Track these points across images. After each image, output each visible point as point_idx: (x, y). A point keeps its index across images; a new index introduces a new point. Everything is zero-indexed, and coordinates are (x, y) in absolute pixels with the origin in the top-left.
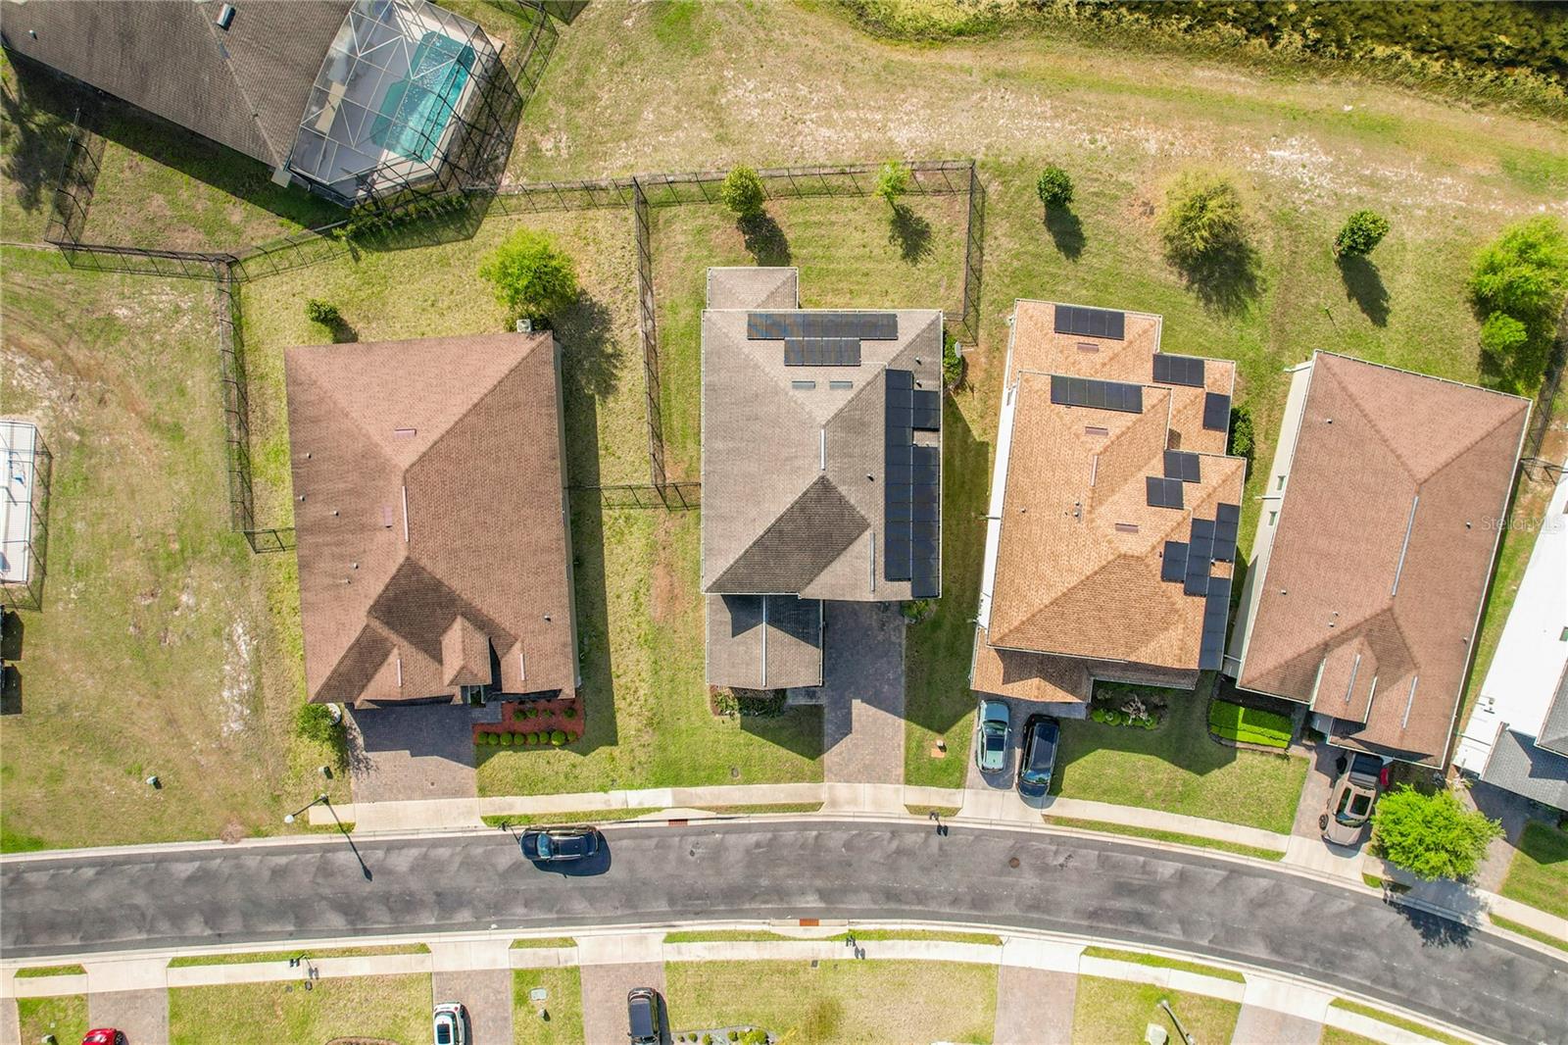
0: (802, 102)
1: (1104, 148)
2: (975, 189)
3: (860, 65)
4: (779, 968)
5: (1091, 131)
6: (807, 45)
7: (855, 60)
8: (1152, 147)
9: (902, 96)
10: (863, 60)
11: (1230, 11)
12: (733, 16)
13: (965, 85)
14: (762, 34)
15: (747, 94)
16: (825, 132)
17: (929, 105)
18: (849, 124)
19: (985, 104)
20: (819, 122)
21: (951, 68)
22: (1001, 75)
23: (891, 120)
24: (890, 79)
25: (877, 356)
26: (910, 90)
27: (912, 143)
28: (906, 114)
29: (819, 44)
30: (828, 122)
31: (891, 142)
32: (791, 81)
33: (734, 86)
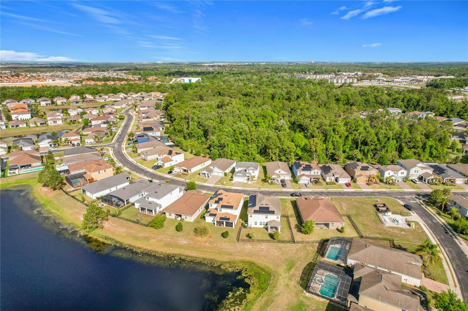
2: (238, 240)
5: (217, 246)
8: (207, 244)
9: (249, 252)
12: (280, 264)
13: (238, 253)
14: (274, 261)
15: (276, 253)
16: (263, 247)
17: (244, 250)
18: (259, 248)
19: (235, 250)
21: (240, 256)
22: (231, 255)
23: (251, 248)
24: (251, 254)
25: (257, 208)
27: (248, 245)
29: (264, 259)
30: (262, 249)
31: (251, 246)
32: (269, 255)
33: (279, 254)
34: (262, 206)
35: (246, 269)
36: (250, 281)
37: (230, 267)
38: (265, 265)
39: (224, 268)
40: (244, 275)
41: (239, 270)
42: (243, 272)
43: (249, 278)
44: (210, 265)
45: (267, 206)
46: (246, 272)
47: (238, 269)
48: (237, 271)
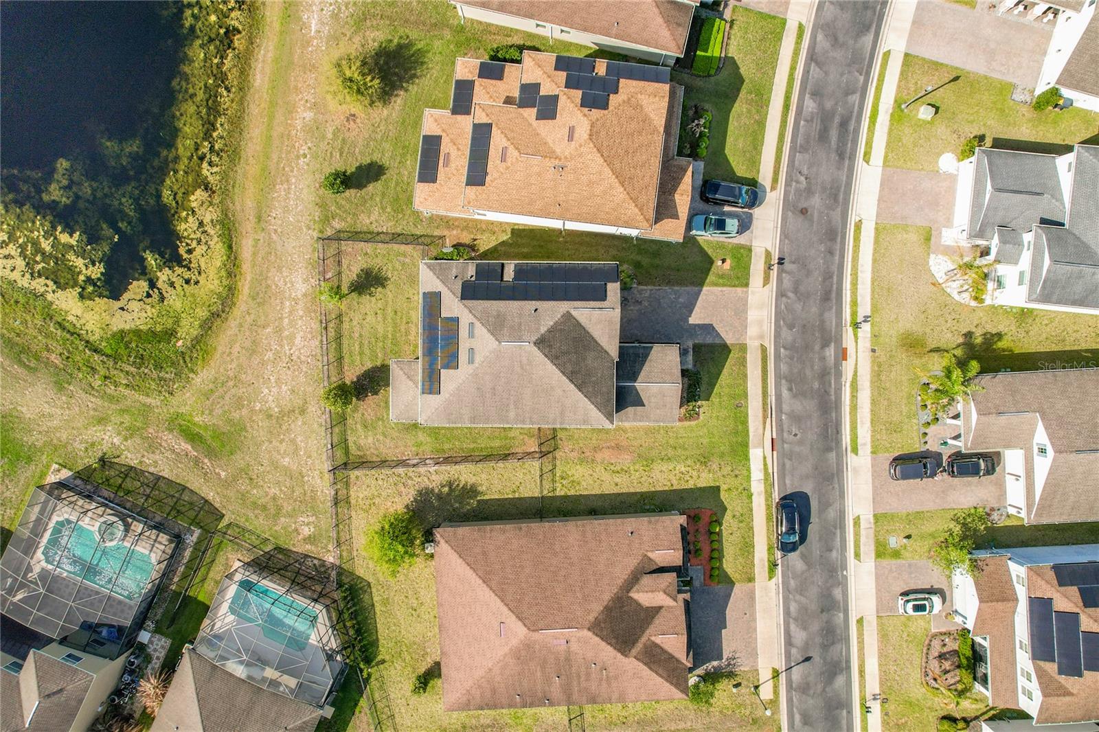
0: (278, 356)
1: (309, 148)
2: (337, 237)
3: (252, 316)
4: (877, 375)
5: (298, 157)
6: (239, 353)
7: (249, 319)
8: (309, 115)
9: (274, 287)
10: (249, 314)
11: (216, 61)
12: (219, 403)
13: (266, 244)
14: (231, 383)
15: (272, 393)
16: (298, 341)
17: (280, 269)
18: (292, 324)
19: (279, 230)
20: (292, 344)
21: (255, 254)
22: (259, 219)
23: (290, 295)
24: (261, 295)
25: (452, 306)
26: (269, 282)
27: (306, 280)
28: (286, 284)
29: (238, 345)
30: (291, 338)
31: (305, 295)
32: (263, 363)
33: (266, 402)
34: (463, 332)
35: (197, 283)
36: (139, 297)
37: (201, 224)
38: (215, 349)
39: (194, 205)
40: (163, 276)
41: (185, 256)
42: (179, 270)
43: (149, 296)
44: (206, 150)
45: (463, 356)
46: (179, 282)
47: (190, 252)
48: (182, 251)
